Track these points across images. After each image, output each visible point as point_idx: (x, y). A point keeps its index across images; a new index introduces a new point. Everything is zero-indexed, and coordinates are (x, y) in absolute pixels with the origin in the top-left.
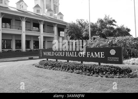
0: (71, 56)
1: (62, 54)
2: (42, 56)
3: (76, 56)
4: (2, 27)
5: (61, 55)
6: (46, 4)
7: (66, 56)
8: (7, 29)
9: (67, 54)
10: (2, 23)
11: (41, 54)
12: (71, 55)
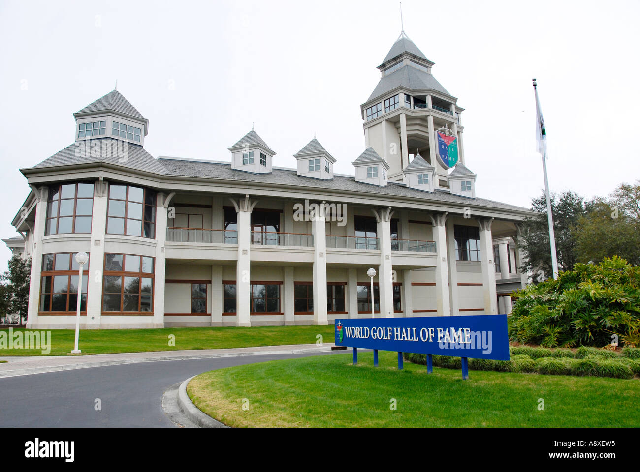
0: (406, 339)
1: (386, 335)
2: (341, 338)
3: (415, 340)
4: (253, 242)
5: (384, 338)
6: (408, 136)
7: (396, 339)
8: (267, 247)
9: (396, 333)
10: (252, 229)
11: (341, 333)
12: (405, 336)
